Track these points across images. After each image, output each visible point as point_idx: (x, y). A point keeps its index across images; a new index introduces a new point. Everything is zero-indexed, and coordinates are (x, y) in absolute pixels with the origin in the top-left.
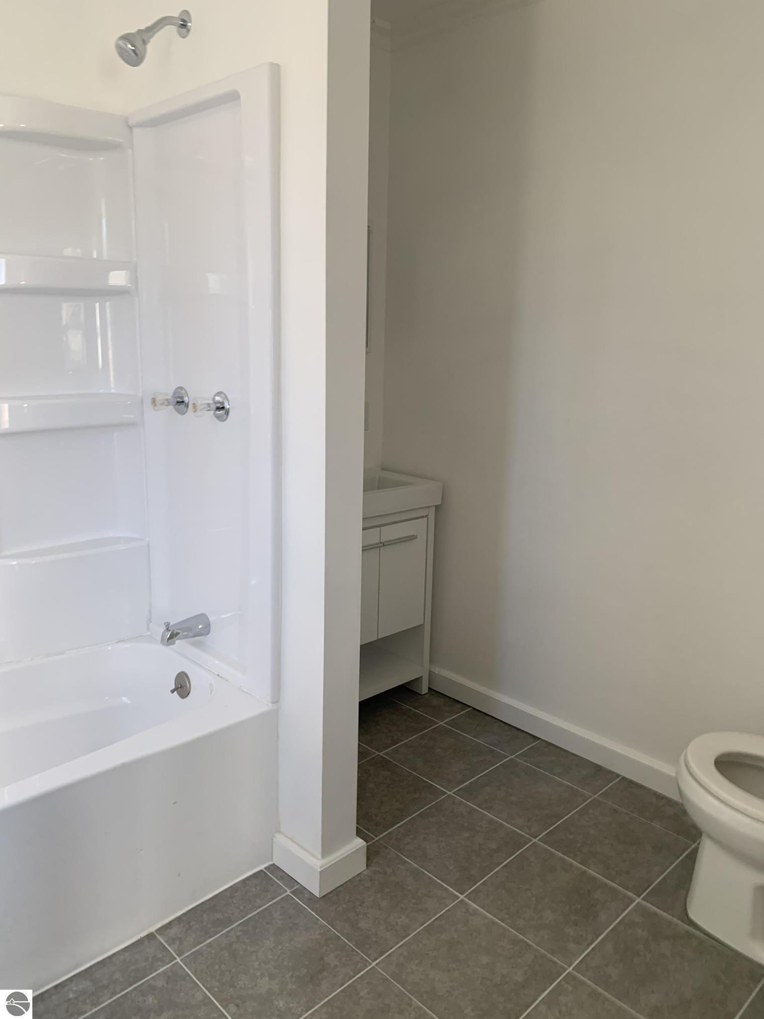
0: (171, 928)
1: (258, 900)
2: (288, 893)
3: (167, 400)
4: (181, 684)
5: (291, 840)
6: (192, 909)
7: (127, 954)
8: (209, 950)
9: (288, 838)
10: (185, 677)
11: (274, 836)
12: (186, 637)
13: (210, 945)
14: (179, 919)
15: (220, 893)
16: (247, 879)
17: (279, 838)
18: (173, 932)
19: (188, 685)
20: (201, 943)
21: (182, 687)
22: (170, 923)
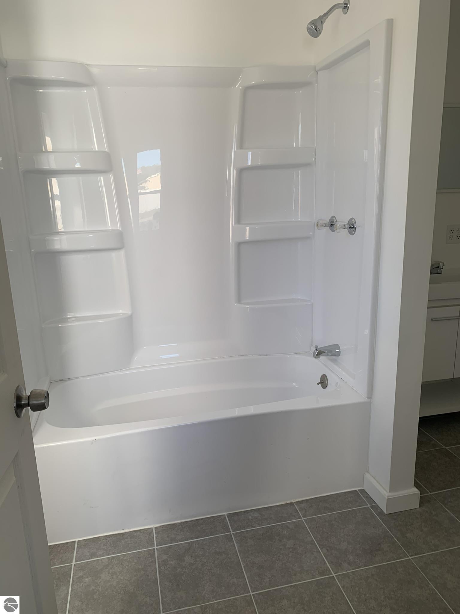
0: (302, 503)
1: (350, 504)
2: (369, 506)
3: (325, 223)
4: (323, 381)
5: (374, 478)
6: (315, 498)
7: (279, 508)
8: (319, 519)
9: (372, 476)
10: (325, 377)
11: (365, 474)
12: (328, 355)
13: (320, 518)
14: (307, 500)
15: (331, 495)
16: (347, 492)
17: (367, 476)
18: (303, 505)
19: (327, 382)
20: (316, 515)
21: (323, 382)
22: (302, 501)
